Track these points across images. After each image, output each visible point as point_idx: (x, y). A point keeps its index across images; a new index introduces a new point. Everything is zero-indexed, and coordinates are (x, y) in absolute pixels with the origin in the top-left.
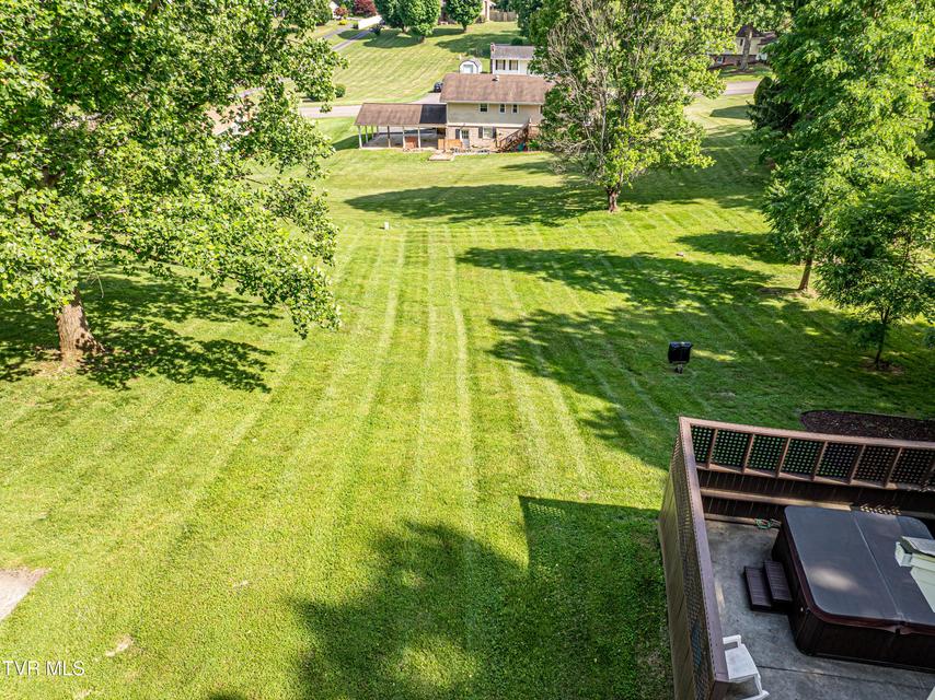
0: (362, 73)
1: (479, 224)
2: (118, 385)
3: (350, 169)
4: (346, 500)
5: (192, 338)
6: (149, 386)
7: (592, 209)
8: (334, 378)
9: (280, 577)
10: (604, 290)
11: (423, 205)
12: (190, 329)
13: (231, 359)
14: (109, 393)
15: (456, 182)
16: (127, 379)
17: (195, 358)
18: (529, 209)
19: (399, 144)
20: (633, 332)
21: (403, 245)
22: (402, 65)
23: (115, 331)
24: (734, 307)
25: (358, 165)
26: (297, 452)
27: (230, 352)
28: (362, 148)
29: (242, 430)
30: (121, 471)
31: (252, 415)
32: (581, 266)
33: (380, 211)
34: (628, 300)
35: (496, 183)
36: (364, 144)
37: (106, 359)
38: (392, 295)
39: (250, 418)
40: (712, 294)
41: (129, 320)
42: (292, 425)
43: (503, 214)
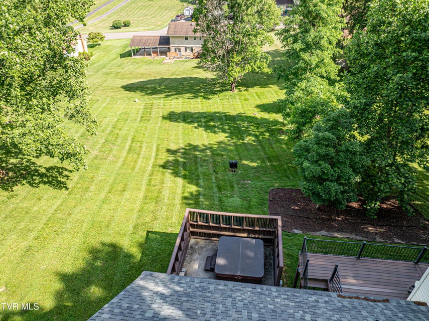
0: (139, 13)
1: (177, 98)
2: (10, 189)
3: (126, 68)
4: (86, 235)
5: (42, 166)
6: (22, 189)
7: (225, 90)
8: (95, 182)
9: (57, 264)
10: (219, 132)
11: (155, 88)
12: (42, 161)
13: (56, 175)
14: (6, 193)
15: (172, 75)
16: (13, 187)
17: (42, 176)
18: (198, 91)
19: (150, 55)
20: (223, 153)
21: (141, 110)
22: (158, 9)
23: (11, 164)
24: (268, 140)
25: (131, 66)
26: (73, 216)
27: (56, 172)
28: (133, 57)
29: (54, 207)
30: (7, 227)
31: (60, 200)
32: (212, 120)
33: (136, 92)
34: (227, 137)
35: (188, 76)
36: (134, 55)
37: (6, 178)
38: (130, 138)
39: (59, 202)
40: (262, 133)
41: (17, 158)
42: (73, 205)
43: (188, 93)
